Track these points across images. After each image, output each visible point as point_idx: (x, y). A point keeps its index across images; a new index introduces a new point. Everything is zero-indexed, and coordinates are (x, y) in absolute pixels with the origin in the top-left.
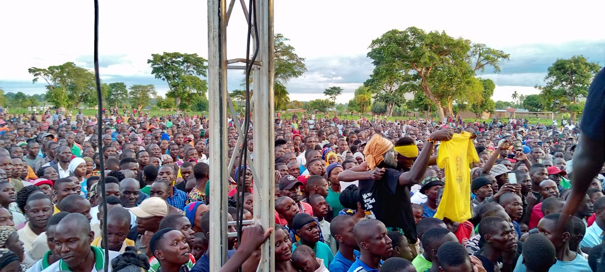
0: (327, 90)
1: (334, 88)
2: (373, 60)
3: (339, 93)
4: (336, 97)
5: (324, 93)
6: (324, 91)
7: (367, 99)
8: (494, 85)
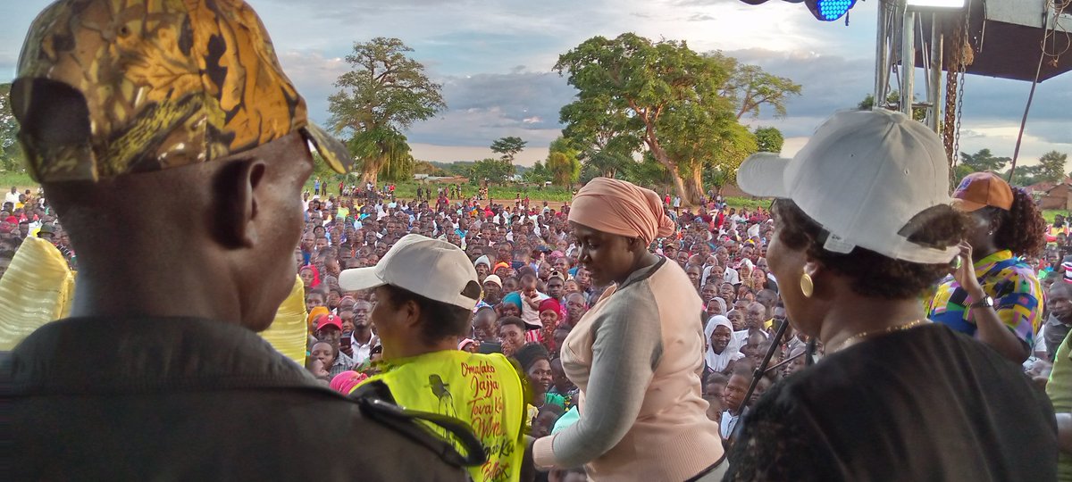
0: (498, 143)
1: (511, 140)
2: (579, 91)
3: (518, 149)
4: (514, 156)
5: (492, 148)
6: (492, 143)
7: (567, 160)
8: (782, 139)
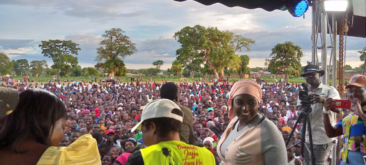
0: (155, 62)
1: (159, 61)
2: (181, 44)
3: (162, 64)
4: (160, 66)
5: (153, 64)
6: (153, 63)
7: (179, 68)
8: (249, 59)
